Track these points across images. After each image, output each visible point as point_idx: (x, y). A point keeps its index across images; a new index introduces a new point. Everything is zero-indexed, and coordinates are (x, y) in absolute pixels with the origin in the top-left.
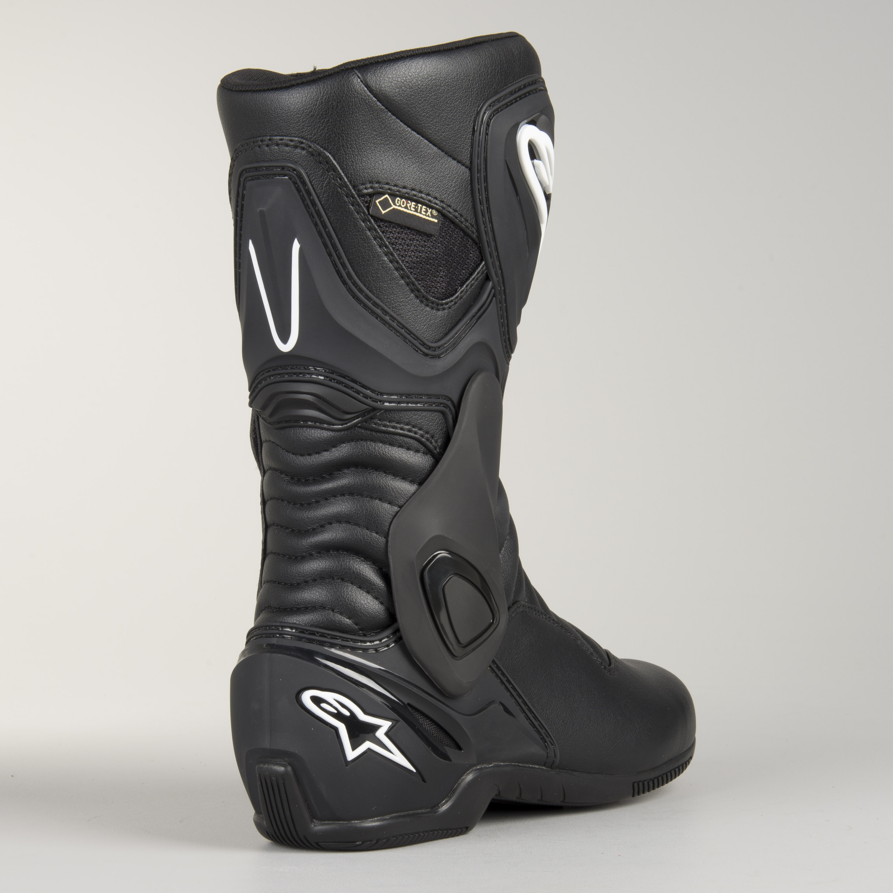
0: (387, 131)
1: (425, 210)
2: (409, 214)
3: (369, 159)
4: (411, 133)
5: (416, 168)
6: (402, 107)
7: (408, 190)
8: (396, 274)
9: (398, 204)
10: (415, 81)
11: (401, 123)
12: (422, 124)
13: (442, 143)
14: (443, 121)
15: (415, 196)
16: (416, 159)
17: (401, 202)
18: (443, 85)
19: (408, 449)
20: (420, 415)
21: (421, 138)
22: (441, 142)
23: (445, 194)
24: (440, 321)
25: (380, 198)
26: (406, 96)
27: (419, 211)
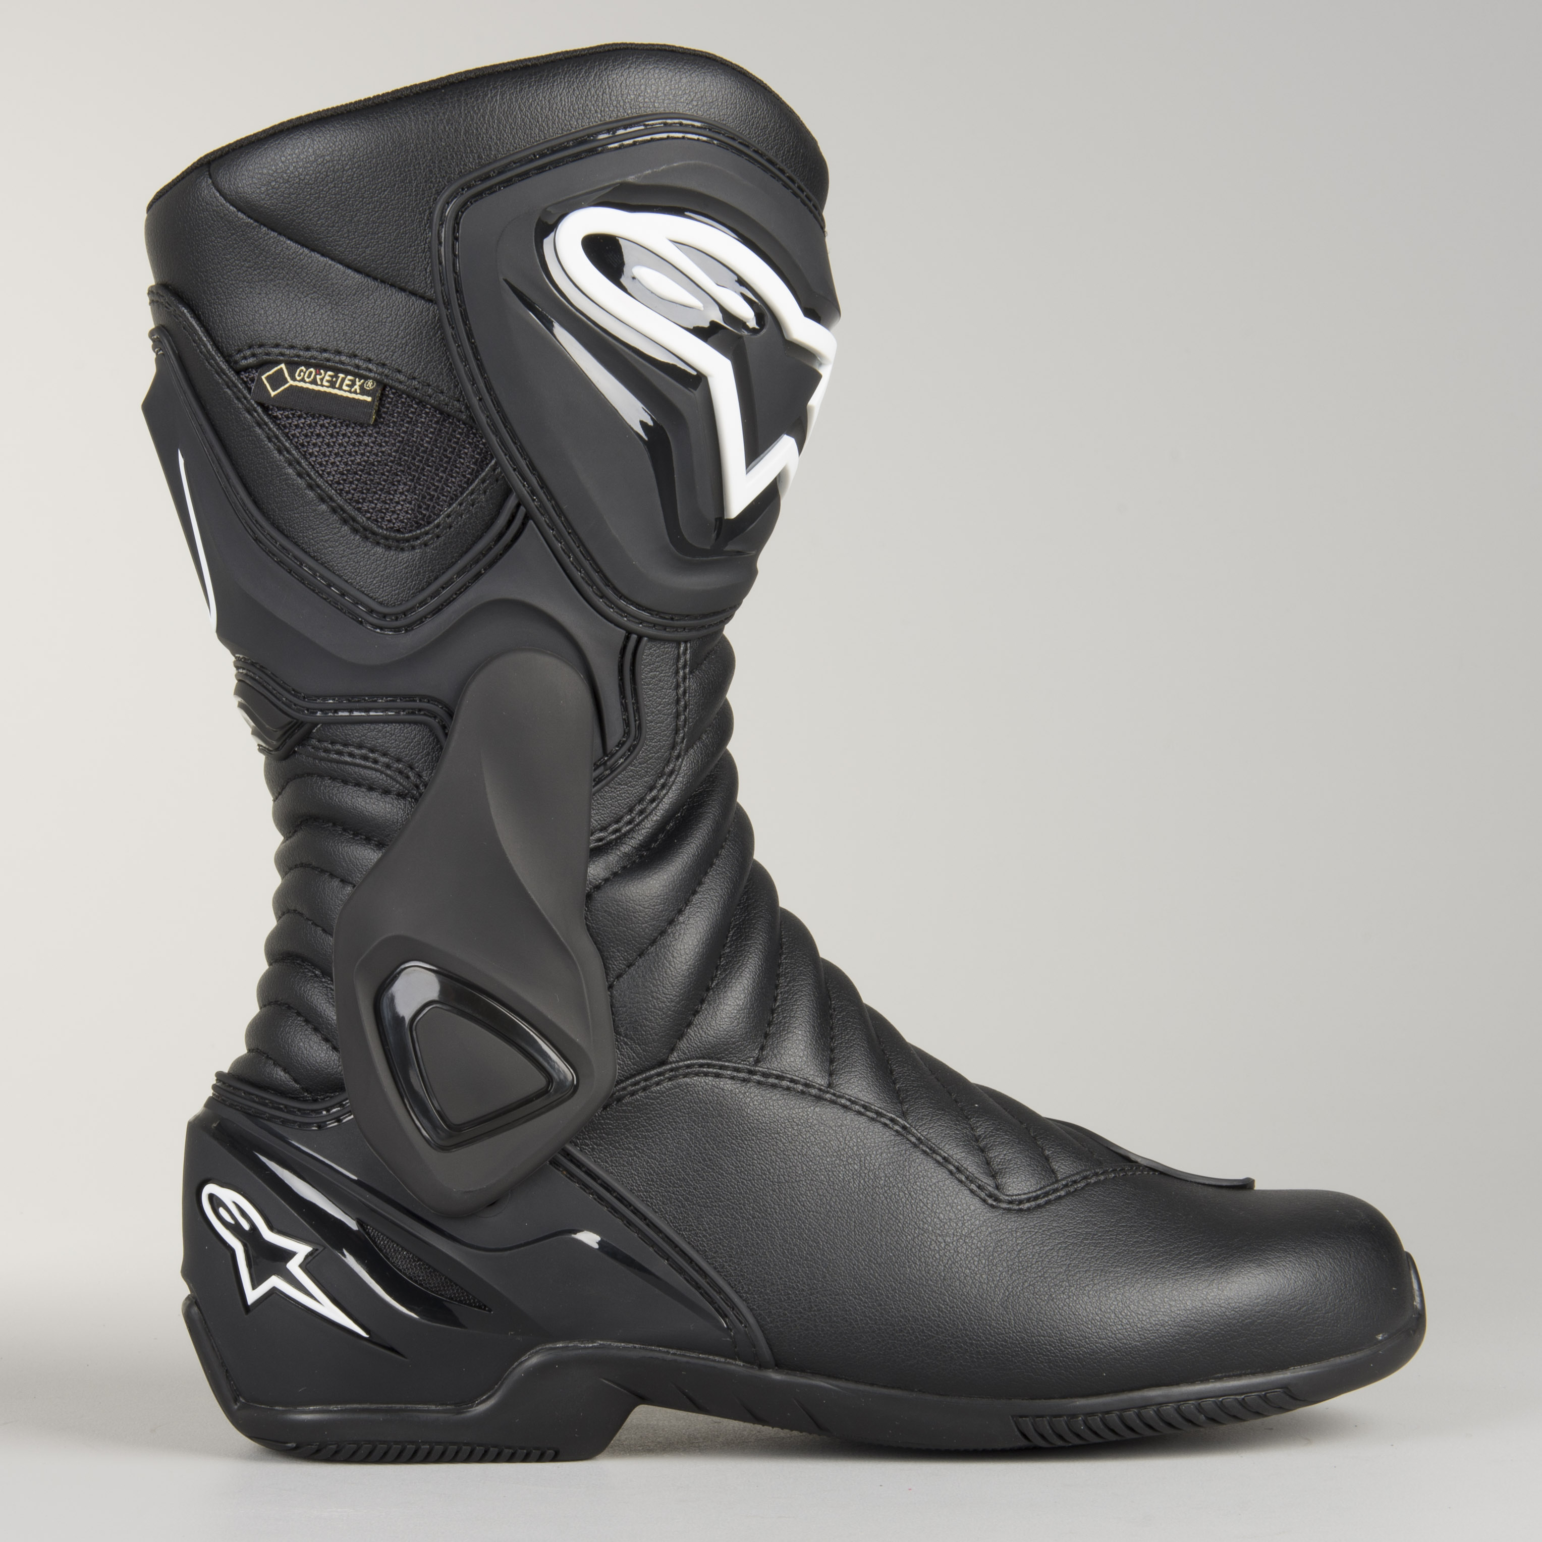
0: (267, 258)
1: (349, 383)
2: (319, 391)
3: (243, 309)
4: (310, 257)
5: (326, 314)
6: (278, 214)
7: (315, 353)
8: (311, 494)
9: (298, 378)
10: (291, 168)
11: (289, 242)
12: (322, 238)
13: (369, 266)
14: (363, 228)
15: (328, 360)
16: (326, 298)
17: (305, 373)
18: (348, 167)
19: (371, 789)
20: (380, 731)
21: (330, 262)
22: (366, 264)
23: (387, 350)
24: (406, 568)
25: (269, 370)
26: (281, 196)
27: (337, 386)
